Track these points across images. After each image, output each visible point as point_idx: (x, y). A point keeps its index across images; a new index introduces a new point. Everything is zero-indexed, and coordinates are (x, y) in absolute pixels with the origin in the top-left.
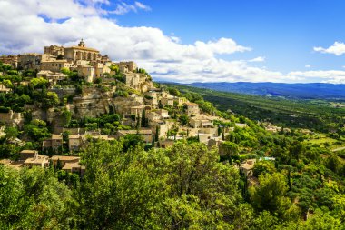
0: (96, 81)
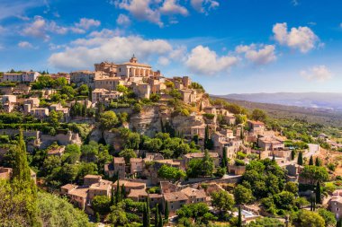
0: (153, 99)
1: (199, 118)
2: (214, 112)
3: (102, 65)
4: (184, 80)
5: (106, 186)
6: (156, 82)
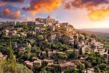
1: (72, 37)
2: (77, 35)
3: (38, 19)
4: (66, 24)
5: (40, 61)
6: (57, 25)
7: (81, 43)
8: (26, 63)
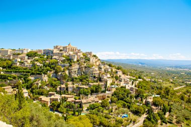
0: (78, 61)
2: (102, 67)
3: (57, 47)
4: (90, 53)
5: (58, 97)
6: (79, 54)
7: (107, 75)
8: (41, 99)
